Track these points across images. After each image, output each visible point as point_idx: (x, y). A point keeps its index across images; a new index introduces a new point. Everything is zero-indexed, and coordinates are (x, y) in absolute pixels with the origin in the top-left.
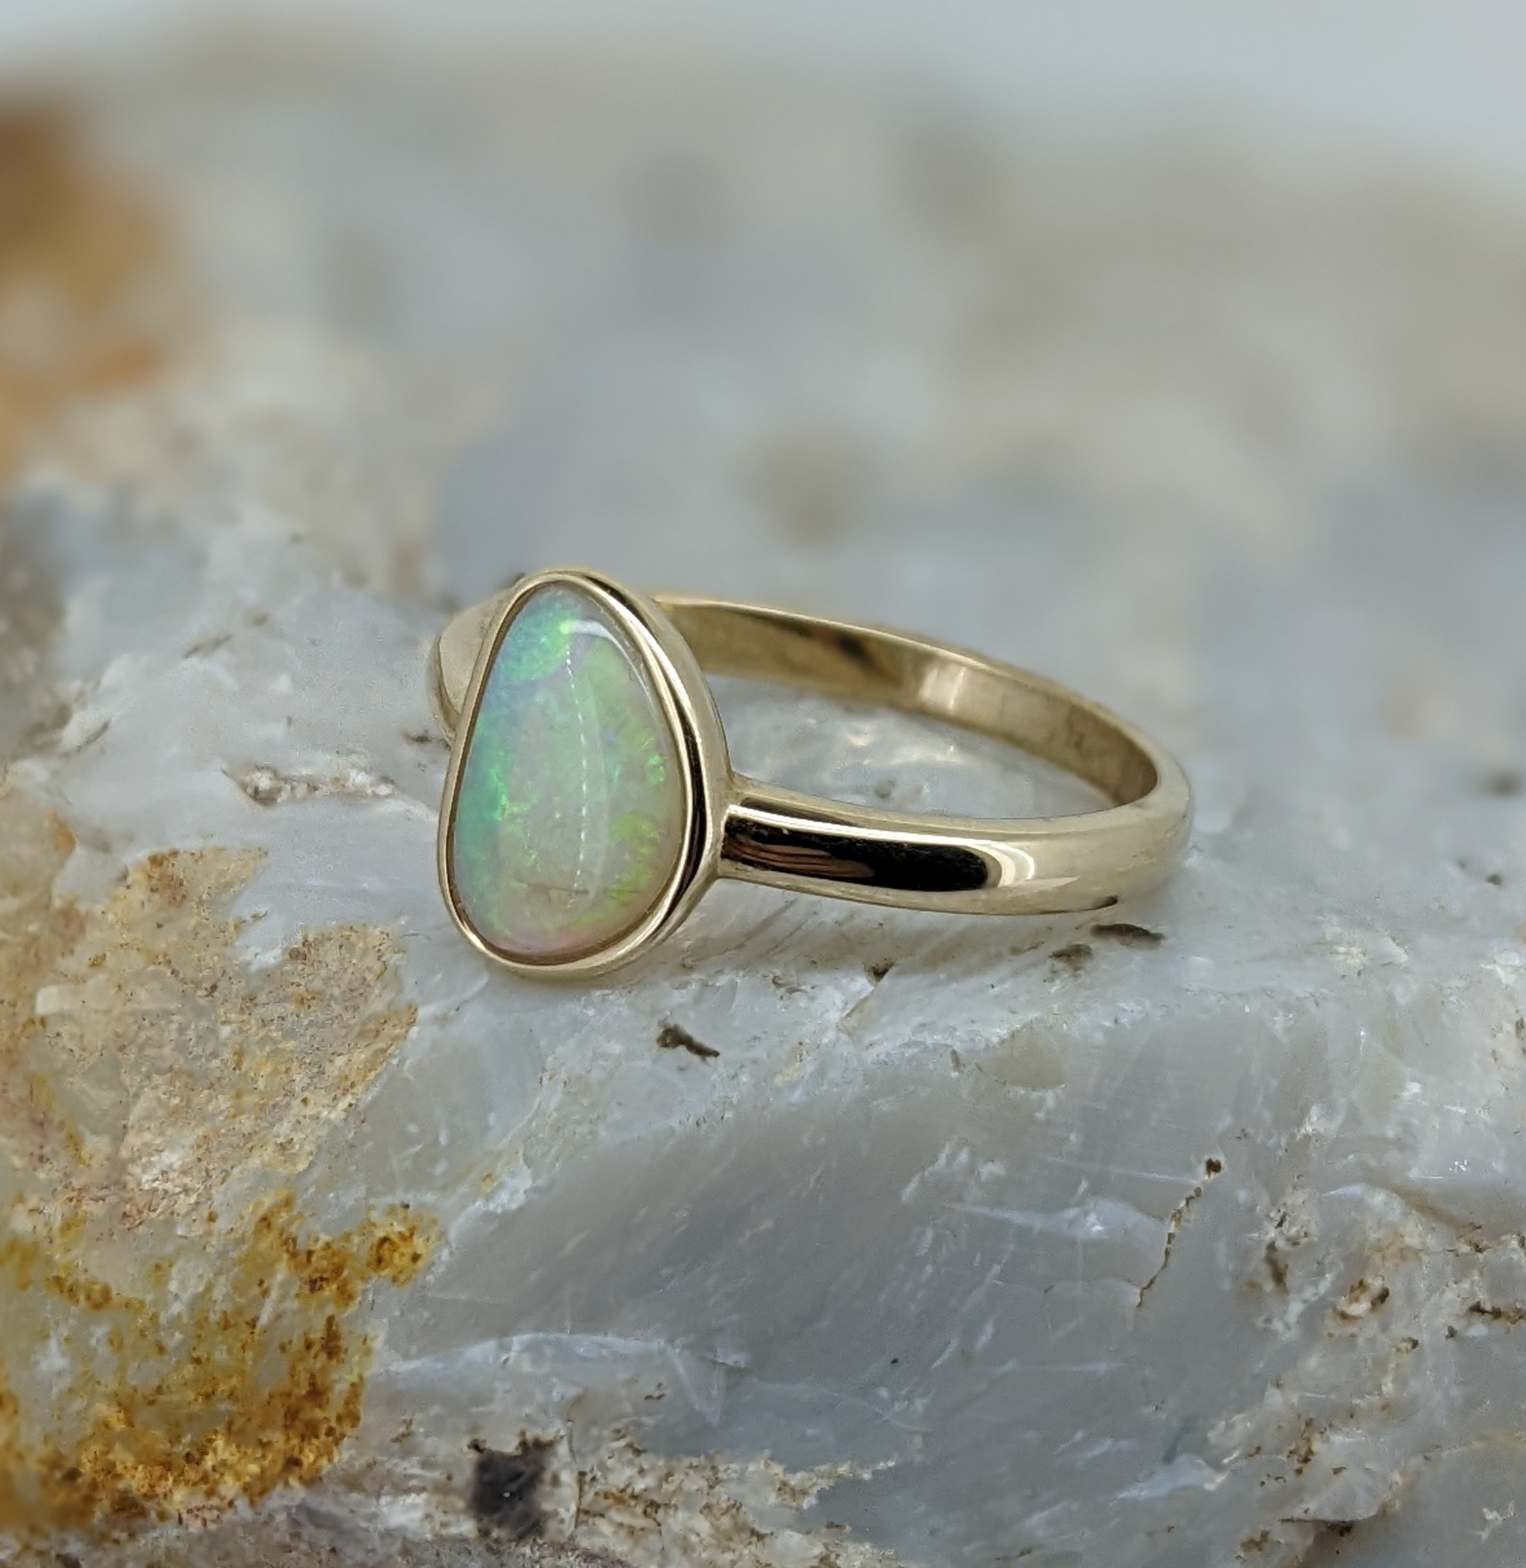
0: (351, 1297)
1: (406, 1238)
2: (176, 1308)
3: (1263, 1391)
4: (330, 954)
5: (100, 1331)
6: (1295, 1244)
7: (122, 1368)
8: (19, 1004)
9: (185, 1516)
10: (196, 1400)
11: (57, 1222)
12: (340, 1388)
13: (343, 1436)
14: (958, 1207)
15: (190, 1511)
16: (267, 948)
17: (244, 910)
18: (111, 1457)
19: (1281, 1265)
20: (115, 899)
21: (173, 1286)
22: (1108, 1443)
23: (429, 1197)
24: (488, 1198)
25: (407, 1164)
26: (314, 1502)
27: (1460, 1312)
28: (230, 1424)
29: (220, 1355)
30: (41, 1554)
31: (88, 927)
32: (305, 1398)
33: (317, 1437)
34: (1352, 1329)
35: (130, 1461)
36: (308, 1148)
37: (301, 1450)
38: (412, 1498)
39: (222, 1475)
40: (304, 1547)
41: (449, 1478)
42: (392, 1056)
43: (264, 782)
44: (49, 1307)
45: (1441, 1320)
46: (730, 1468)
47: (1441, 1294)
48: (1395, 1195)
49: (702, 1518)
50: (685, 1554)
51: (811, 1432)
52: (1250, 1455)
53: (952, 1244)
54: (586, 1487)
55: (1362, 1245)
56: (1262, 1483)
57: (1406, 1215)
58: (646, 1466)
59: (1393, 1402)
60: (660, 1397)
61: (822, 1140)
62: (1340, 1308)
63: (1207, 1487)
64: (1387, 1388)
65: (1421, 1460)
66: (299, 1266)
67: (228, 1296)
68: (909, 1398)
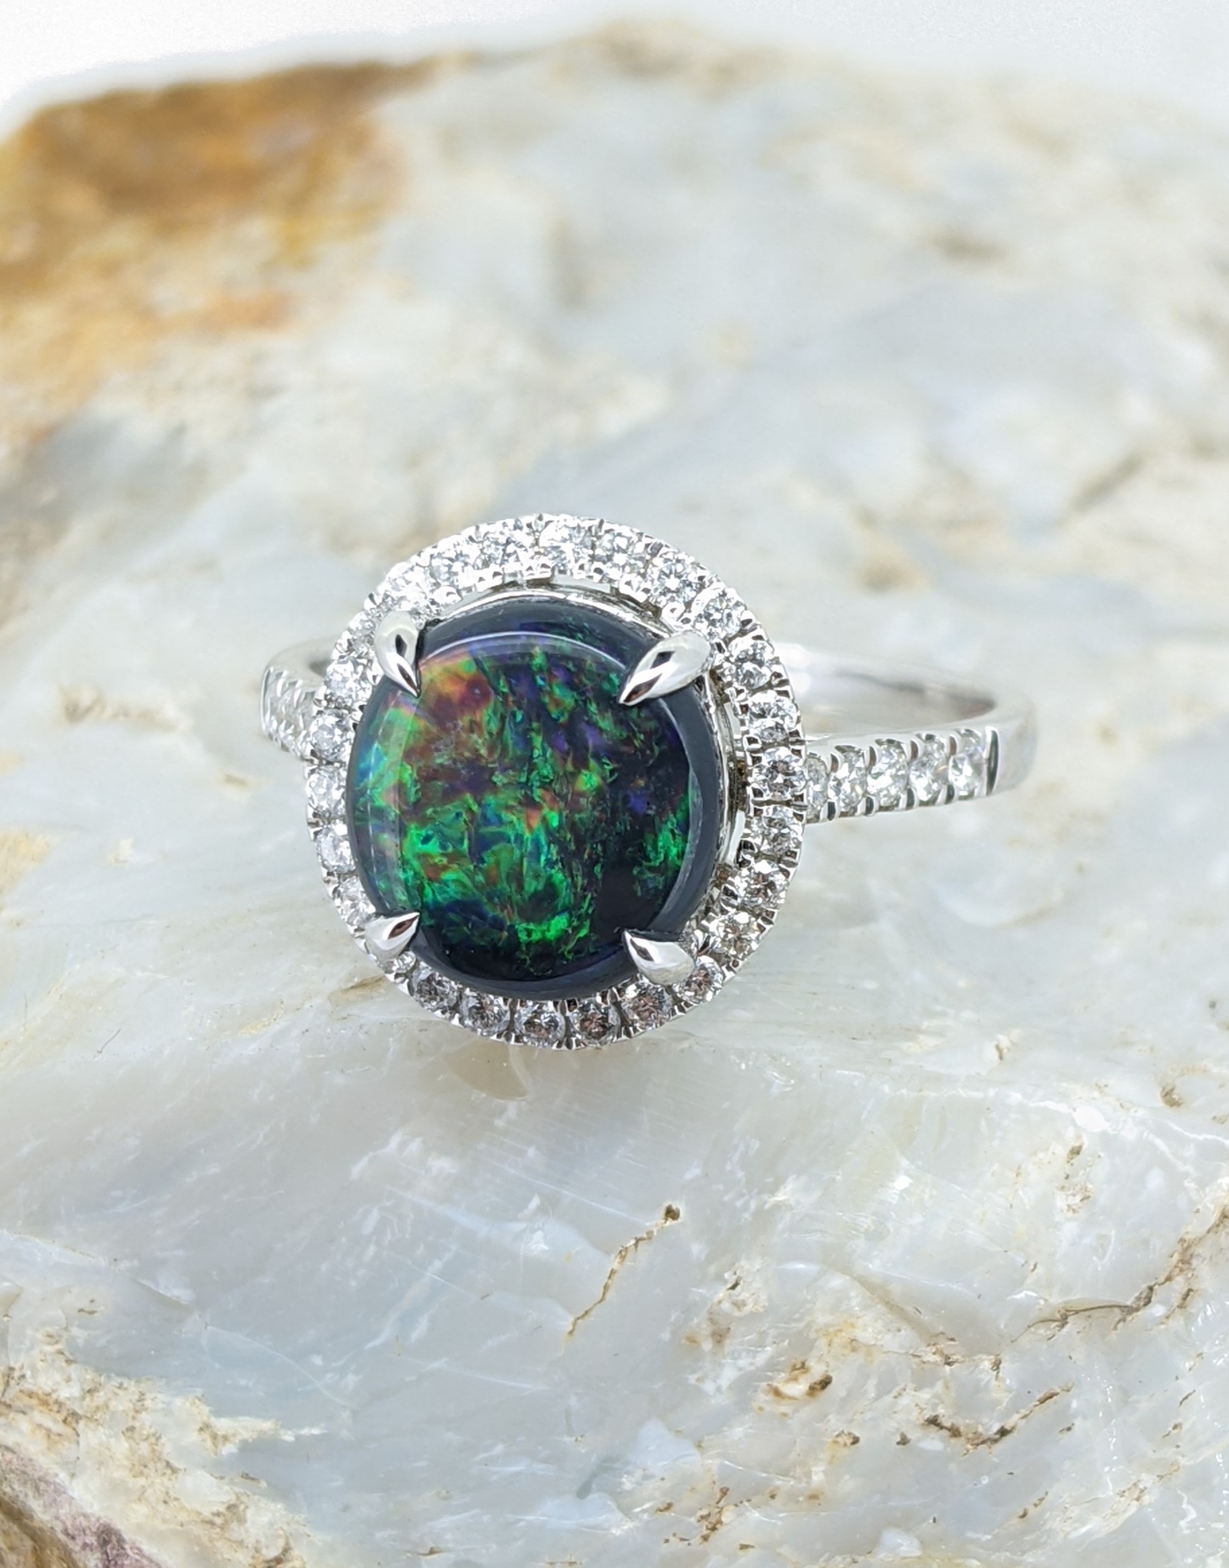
6: (742, 1310)
14: (406, 1195)
19: (722, 1327)
22: (525, 1464)
27: (917, 1422)
34: (783, 1408)
45: (896, 1425)
46: (157, 1399)
47: (895, 1397)
48: (857, 1284)
49: (123, 1438)
50: (99, 1469)
51: (243, 1382)
52: (661, 1511)
53: (396, 1230)
54: (12, 1383)
55: (809, 1325)
56: (667, 1541)
57: (865, 1307)
58: (74, 1376)
59: (822, 1493)
60: (92, 1313)
61: (272, 1098)
62: (775, 1384)
63: (613, 1530)
64: (817, 1478)
65: (848, 1560)
68: (342, 1372)
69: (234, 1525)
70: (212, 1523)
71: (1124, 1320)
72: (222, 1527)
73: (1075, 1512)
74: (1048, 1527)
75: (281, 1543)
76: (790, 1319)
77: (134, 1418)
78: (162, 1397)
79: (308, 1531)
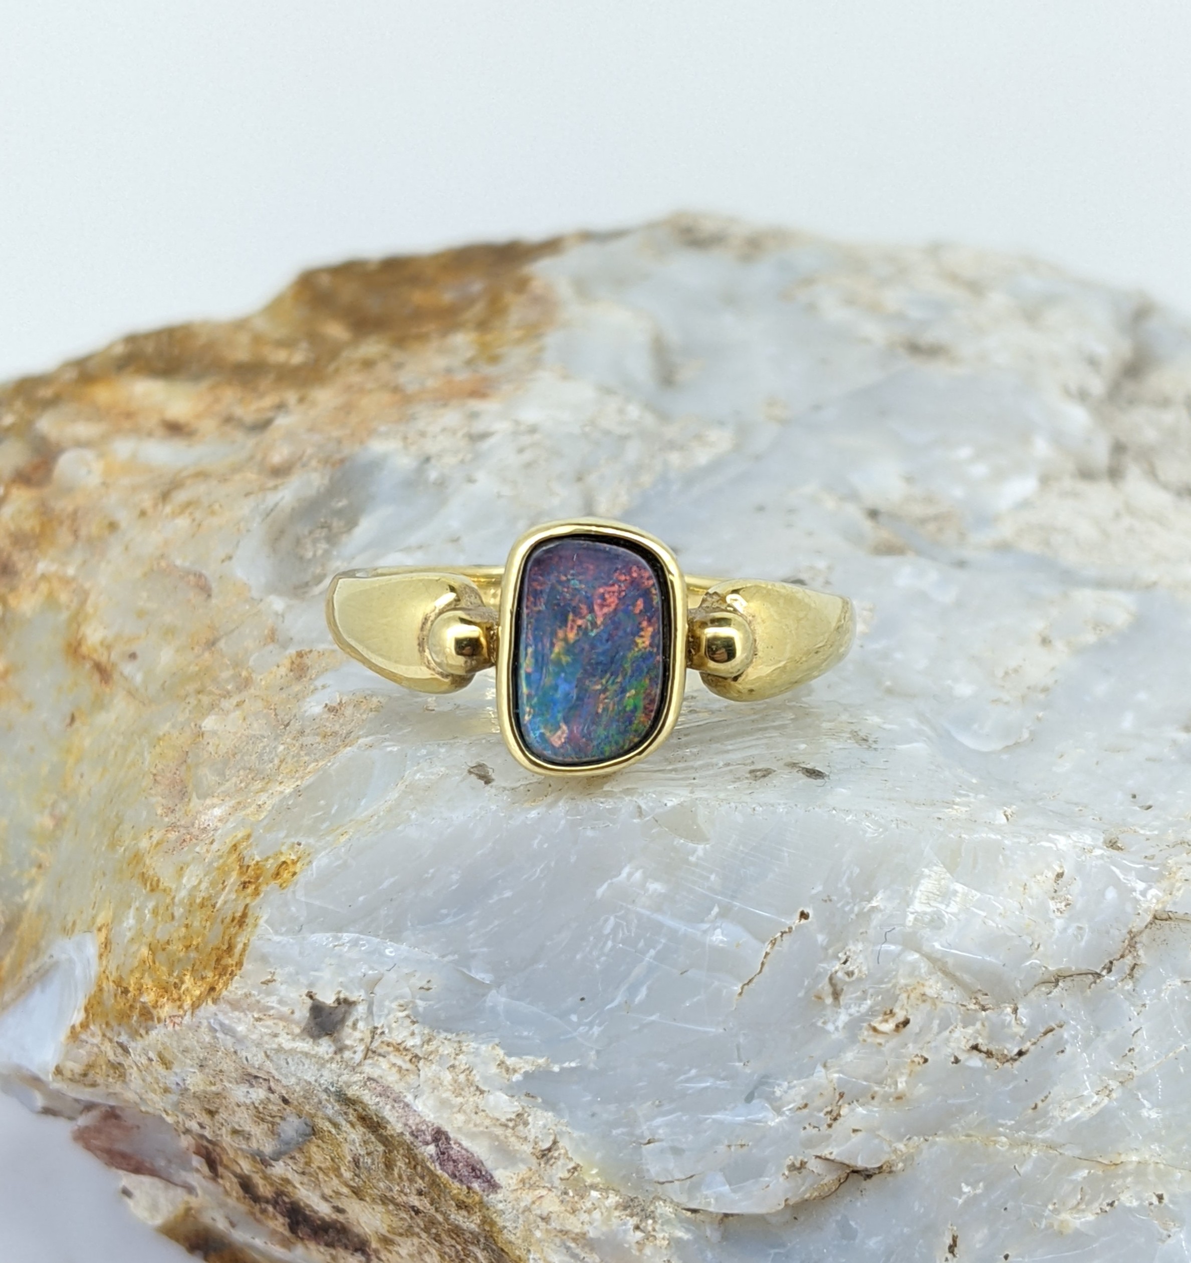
0: (258, 894)
1: (294, 863)
2: (184, 893)
3: (815, 1068)
4: (349, 711)
5: (151, 905)
6: (850, 977)
7: (155, 928)
9: (168, 1021)
10: (182, 950)
11: (155, 842)
12: (240, 946)
13: (235, 975)
14: (631, 907)
15: (170, 1017)
16: (319, 704)
18: (142, 981)
19: (839, 988)
20: (270, 673)
21: (184, 881)
22: (710, 1081)
24: (341, 845)
25: (310, 822)
26: (220, 1019)
27: (963, 1048)
28: (194, 965)
29: (196, 924)
31: (250, 686)
32: (225, 951)
33: (225, 975)
34: (880, 1039)
35: (150, 984)
36: (270, 808)
37: (217, 982)
39: (186, 996)
40: (222, 1048)
41: (293, 1013)
44: (136, 890)
45: (950, 1050)
46: (470, 1045)
47: (950, 1032)
48: (925, 959)
49: (447, 1072)
50: (433, 1092)
51: (525, 1033)
52: (800, 1108)
53: (626, 931)
54: (376, 1037)
55: (894, 986)
56: (805, 1128)
57: (930, 974)
58: (416, 1031)
59: (904, 1095)
60: (428, 989)
61: (546, 846)
62: (873, 1024)
63: (769, 1123)
64: (901, 1086)
65: (922, 1139)
66: (242, 873)
67: (207, 888)
68: (591, 1025)
69: (521, 1127)
70: (506, 1126)
71: (1095, 982)
72: (513, 1128)
73: (1069, 1105)
74: (1051, 1114)
75: (552, 1138)
76: (881, 982)
77: (455, 1058)
78: (473, 1045)
79: (569, 1129)
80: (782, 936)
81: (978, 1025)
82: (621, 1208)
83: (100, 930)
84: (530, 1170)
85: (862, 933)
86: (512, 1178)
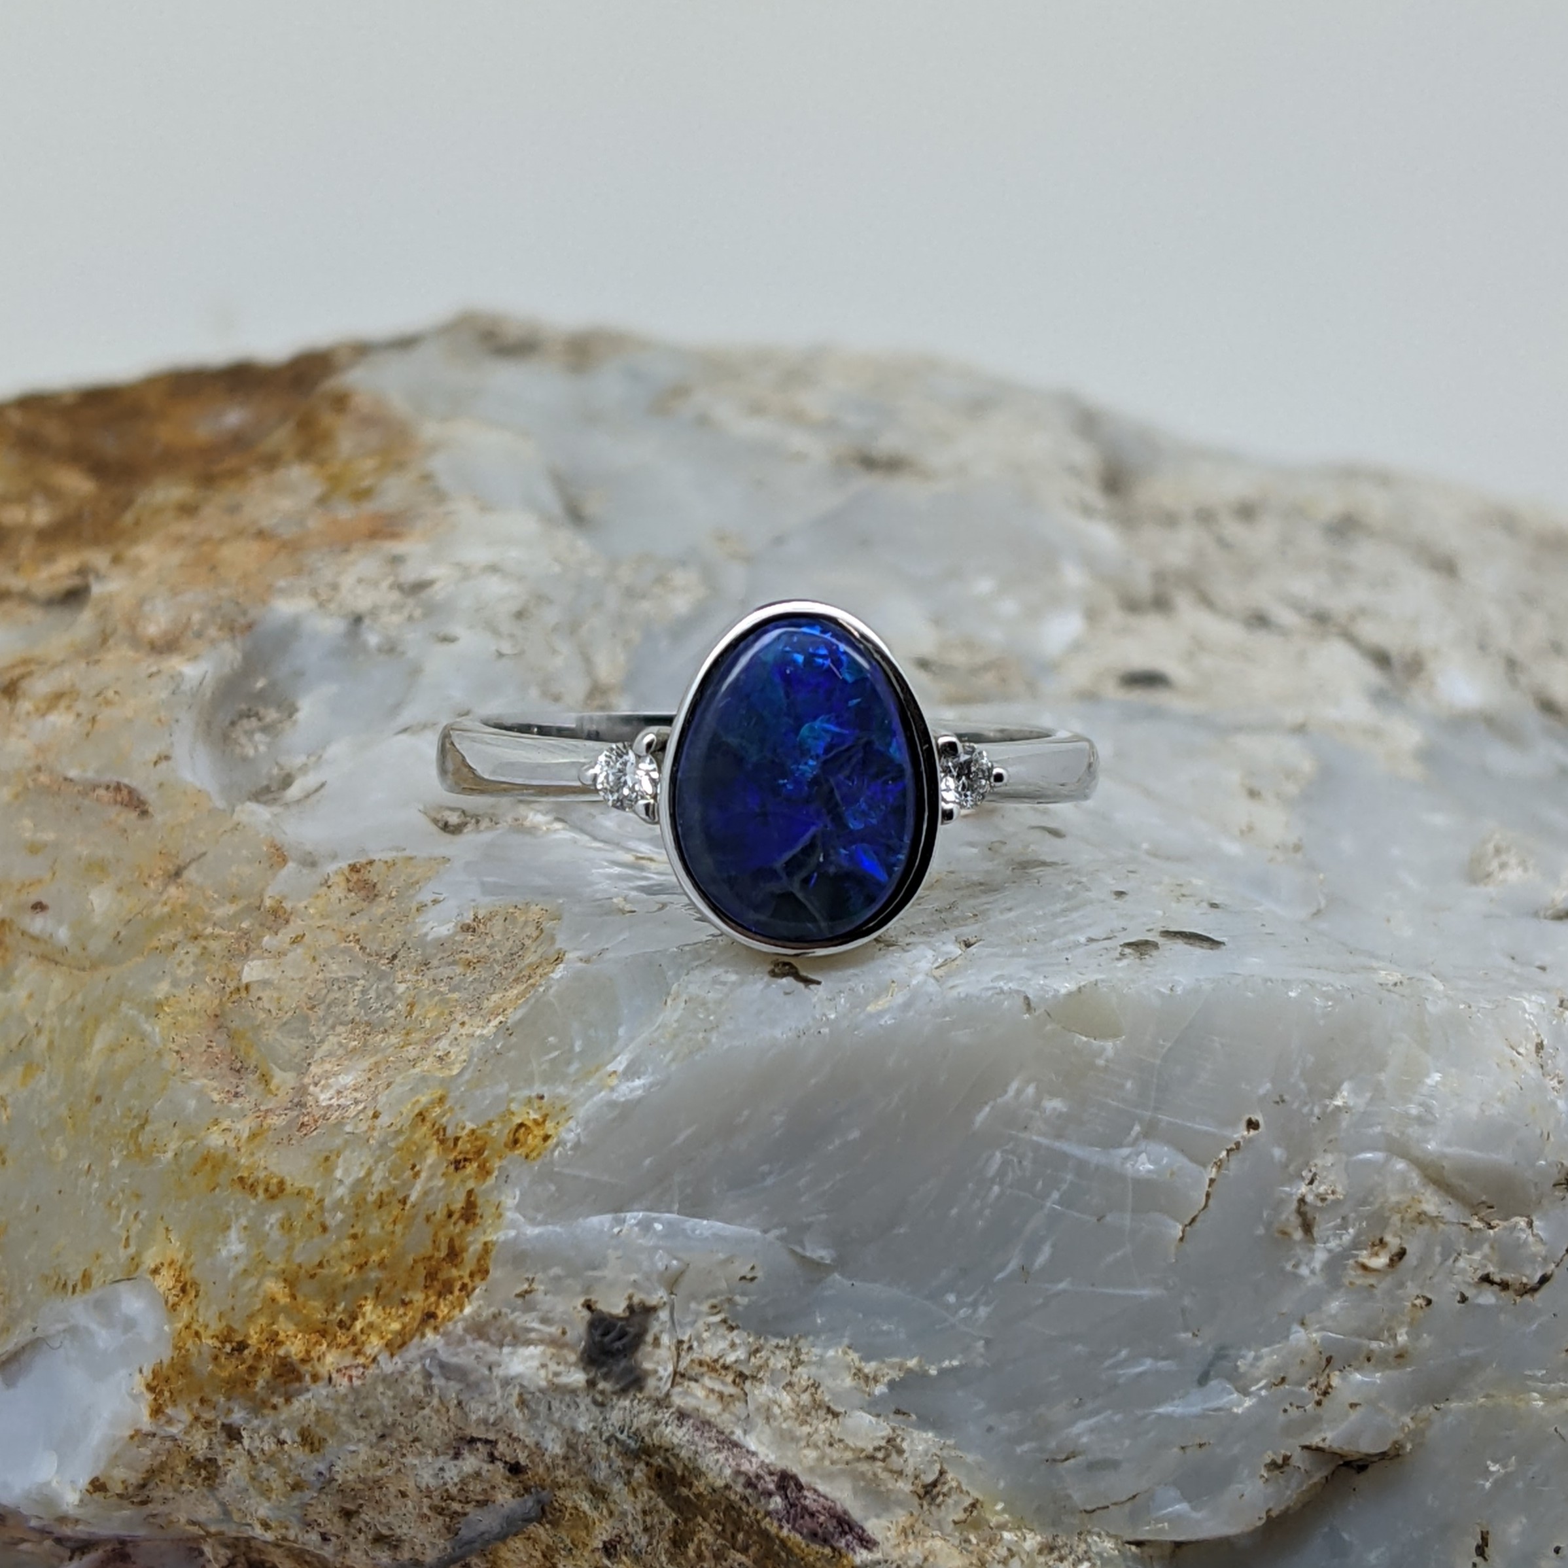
0: (489, 1173)
1: (539, 1123)
2: (340, 1191)
3: (1289, 1329)
4: (497, 925)
5: (274, 1218)
6: (1323, 1200)
7: (291, 1248)
8: (228, 980)
9: (334, 1375)
10: (351, 1271)
11: (245, 1135)
12: (475, 1248)
13: (474, 1289)
14: (1023, 1135)
15: (339, 1371)
16: (443, 923)
17: (426, 896)
18: (275, 1327)
19: (1309, 1216)
20: (318, 896)
21: (339, 1174)
22: (1148, 1364)
23: (562, 1090)
24: (612, 1089)
25: (545, 1066)
26: (444, 1355)
27: (1470, 1280)
28: (378, 1290)
29: (374, 1230)
30: (208, 1424)
31: (292, 918)
32: (444, 1259)
33: (451, 1293)
34: (1372, 1281)
35: (291, 1330)
36: (464, 1057)
37: (437, 1305)
38: (532, 1349)
39: (369, 1335)
40: (435, 1402)
41: (564, 1333)
42: (541, 985)
43: (454, 819)
44: (232, 1202)
45: (1454, 1286)
46: (811, 1351)
47: (1454, 1261)
48: (1415, 1167)
49: (785, 1393)
50: (769, 1423)
51: (885, 1328)
52: (1275, 1385)
53: (1017, 1169)
54: (683, 1354)
55: (1382, 1207)
56: (1285, 1410)
57: (1423, 1186)
58: (738, 1341)
59: (1407, 1352)
60: (753, 1279)
61: (906, 1063)
62: (1361, 1260)
63: (1235, 1410)
64: (1402, 1338)
65: (1431, 1409)
66: (446, 1150)
67: (385, 1179)
68: (974, 1305)
69: (894, 1456)
70: (872, 1458)
75: (937, 1467)
76: (1364, 1202)
77: (791, 1373)
78: (817, 1351)
79: (960, 1454)
80: (1228, 1155)
81: (1486, 1248)
82: (1046, 1552)
83: (155, 1271)
84: (912, 1514)
85: (1330, 1141)
86: (889, 1529)
